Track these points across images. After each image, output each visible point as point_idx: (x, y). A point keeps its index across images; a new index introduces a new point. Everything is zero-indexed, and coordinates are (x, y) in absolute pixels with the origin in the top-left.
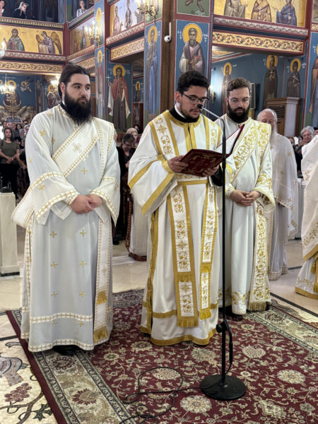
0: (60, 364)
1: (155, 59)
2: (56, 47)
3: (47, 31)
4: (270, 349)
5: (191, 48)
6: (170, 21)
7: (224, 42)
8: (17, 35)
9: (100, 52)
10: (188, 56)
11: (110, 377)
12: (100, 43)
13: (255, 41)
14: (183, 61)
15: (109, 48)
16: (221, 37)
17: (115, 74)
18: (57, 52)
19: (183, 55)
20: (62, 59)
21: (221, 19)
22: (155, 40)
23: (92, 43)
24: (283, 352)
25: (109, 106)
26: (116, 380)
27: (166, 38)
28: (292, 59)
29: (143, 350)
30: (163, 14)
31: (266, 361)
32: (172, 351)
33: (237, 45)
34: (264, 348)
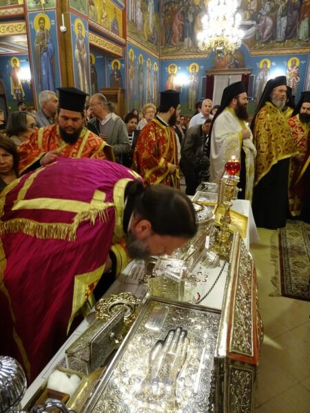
1: (49, 46)
5: (80, 41)
6: (62, 12)
10: (79, 48)
14: (77, 51)
19: (76, 46)
22: (47, 28)
27: (62, 29)
28: (112, 60)
30: (57, 4)
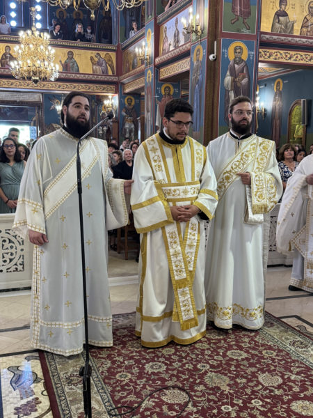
0: (72, 380)
1: (200, 77)
2: (109, 68)
3: (100, 52)
4: (289, 378)
5: (236, 66)
6: (215, 39)
7: (272, 59)
8: (72, 58)
9: (149, 72)
10: (233, 74)
11: (118, 397)
12: (150, 63)
13: (304, 56)
14: (228, 79)
15: (158, 67)
16: (268, 54)
17: (163, 93)
18: (110, 73)
19: (228, 73)
20: (115, 79)
21: (268, 36)
22: (201, 59)
23: (143, 63)
24: (301, 381)
25: (157, 124)
26: (124, 400)
27: (211, 57)
29: (156, 371)
30: (209, 33)
31: (281, 390)
32: (185, 374)
33: (285, 61)
34: (282, 377)
